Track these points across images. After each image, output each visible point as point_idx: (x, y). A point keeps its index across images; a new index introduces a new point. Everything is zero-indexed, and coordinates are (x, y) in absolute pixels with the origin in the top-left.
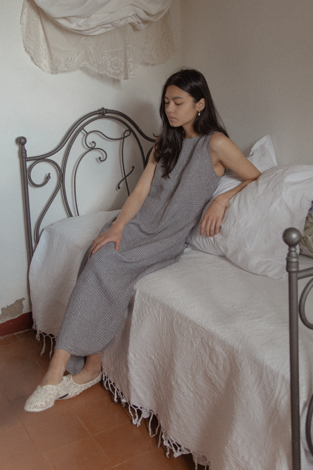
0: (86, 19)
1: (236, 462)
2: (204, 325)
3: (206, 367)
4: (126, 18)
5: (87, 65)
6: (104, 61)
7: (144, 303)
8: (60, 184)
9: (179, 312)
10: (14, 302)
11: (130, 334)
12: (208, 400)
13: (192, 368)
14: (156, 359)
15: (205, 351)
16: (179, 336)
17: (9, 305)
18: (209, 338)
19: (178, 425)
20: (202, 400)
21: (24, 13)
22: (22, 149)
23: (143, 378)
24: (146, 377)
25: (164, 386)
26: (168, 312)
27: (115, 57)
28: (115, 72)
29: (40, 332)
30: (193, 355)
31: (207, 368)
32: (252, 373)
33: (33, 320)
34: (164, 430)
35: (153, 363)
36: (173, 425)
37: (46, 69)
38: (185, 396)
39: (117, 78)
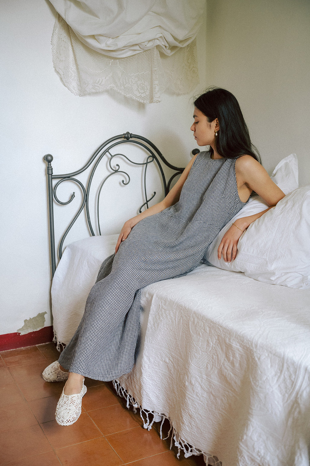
0: (114, 40)
1: (251, 458)
2: (222, 323)
3: (222, 365)
4: (153, 41)
5: (114, 87)
6: (131, 84)
7: (161, 306)
8: (84, 203)
9: (196, 312)
10: (36, 315)
11: (146, 338)
12: (222, 400)
13: (207, 368)
14: (170, 362)
15: (221, 348)
16: (195, 336)
17: (31, 318)
18: (227, 334)
19: (190, 426)
20: (216, 399)
21: (55, 34)
22: (49, 166)
23: (157, 382)
24: (159, 380)
25: (177, 388)
26: (185, 313)
27: (141, 81)
28: (141, 95)
29: (60, 342)
30: (209, 354)
31: (223, 367)
32: (271, 366)
33: (53, 332)
34: (176, 432)
35: (168, 366)
36: (185, 425)
37: (74, 91)
38: (198, 397)
39: (142, 101)
